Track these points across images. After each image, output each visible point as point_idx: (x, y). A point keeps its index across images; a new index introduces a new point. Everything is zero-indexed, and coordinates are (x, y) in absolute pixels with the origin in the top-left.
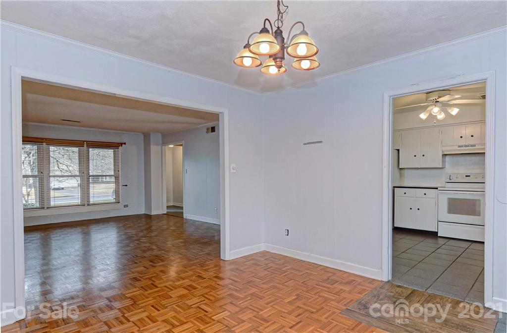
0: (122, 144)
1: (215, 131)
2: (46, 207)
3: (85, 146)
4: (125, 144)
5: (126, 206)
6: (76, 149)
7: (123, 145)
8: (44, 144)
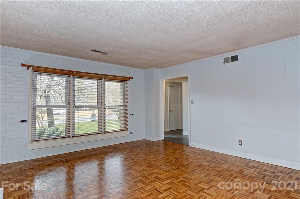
0: (130, 78)
1: (238, 60)
2: (71, 136)
3: (103, 79)
4: (132, 78)
5: (132, 133)
6: (95, 82)
7: (131, 80)
8: (71, 76)
